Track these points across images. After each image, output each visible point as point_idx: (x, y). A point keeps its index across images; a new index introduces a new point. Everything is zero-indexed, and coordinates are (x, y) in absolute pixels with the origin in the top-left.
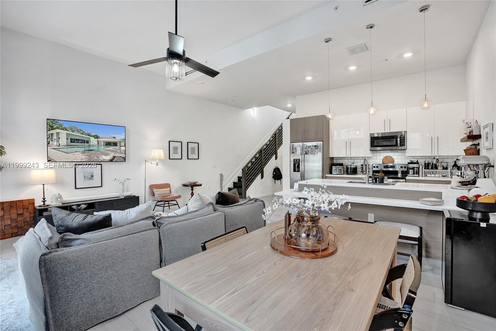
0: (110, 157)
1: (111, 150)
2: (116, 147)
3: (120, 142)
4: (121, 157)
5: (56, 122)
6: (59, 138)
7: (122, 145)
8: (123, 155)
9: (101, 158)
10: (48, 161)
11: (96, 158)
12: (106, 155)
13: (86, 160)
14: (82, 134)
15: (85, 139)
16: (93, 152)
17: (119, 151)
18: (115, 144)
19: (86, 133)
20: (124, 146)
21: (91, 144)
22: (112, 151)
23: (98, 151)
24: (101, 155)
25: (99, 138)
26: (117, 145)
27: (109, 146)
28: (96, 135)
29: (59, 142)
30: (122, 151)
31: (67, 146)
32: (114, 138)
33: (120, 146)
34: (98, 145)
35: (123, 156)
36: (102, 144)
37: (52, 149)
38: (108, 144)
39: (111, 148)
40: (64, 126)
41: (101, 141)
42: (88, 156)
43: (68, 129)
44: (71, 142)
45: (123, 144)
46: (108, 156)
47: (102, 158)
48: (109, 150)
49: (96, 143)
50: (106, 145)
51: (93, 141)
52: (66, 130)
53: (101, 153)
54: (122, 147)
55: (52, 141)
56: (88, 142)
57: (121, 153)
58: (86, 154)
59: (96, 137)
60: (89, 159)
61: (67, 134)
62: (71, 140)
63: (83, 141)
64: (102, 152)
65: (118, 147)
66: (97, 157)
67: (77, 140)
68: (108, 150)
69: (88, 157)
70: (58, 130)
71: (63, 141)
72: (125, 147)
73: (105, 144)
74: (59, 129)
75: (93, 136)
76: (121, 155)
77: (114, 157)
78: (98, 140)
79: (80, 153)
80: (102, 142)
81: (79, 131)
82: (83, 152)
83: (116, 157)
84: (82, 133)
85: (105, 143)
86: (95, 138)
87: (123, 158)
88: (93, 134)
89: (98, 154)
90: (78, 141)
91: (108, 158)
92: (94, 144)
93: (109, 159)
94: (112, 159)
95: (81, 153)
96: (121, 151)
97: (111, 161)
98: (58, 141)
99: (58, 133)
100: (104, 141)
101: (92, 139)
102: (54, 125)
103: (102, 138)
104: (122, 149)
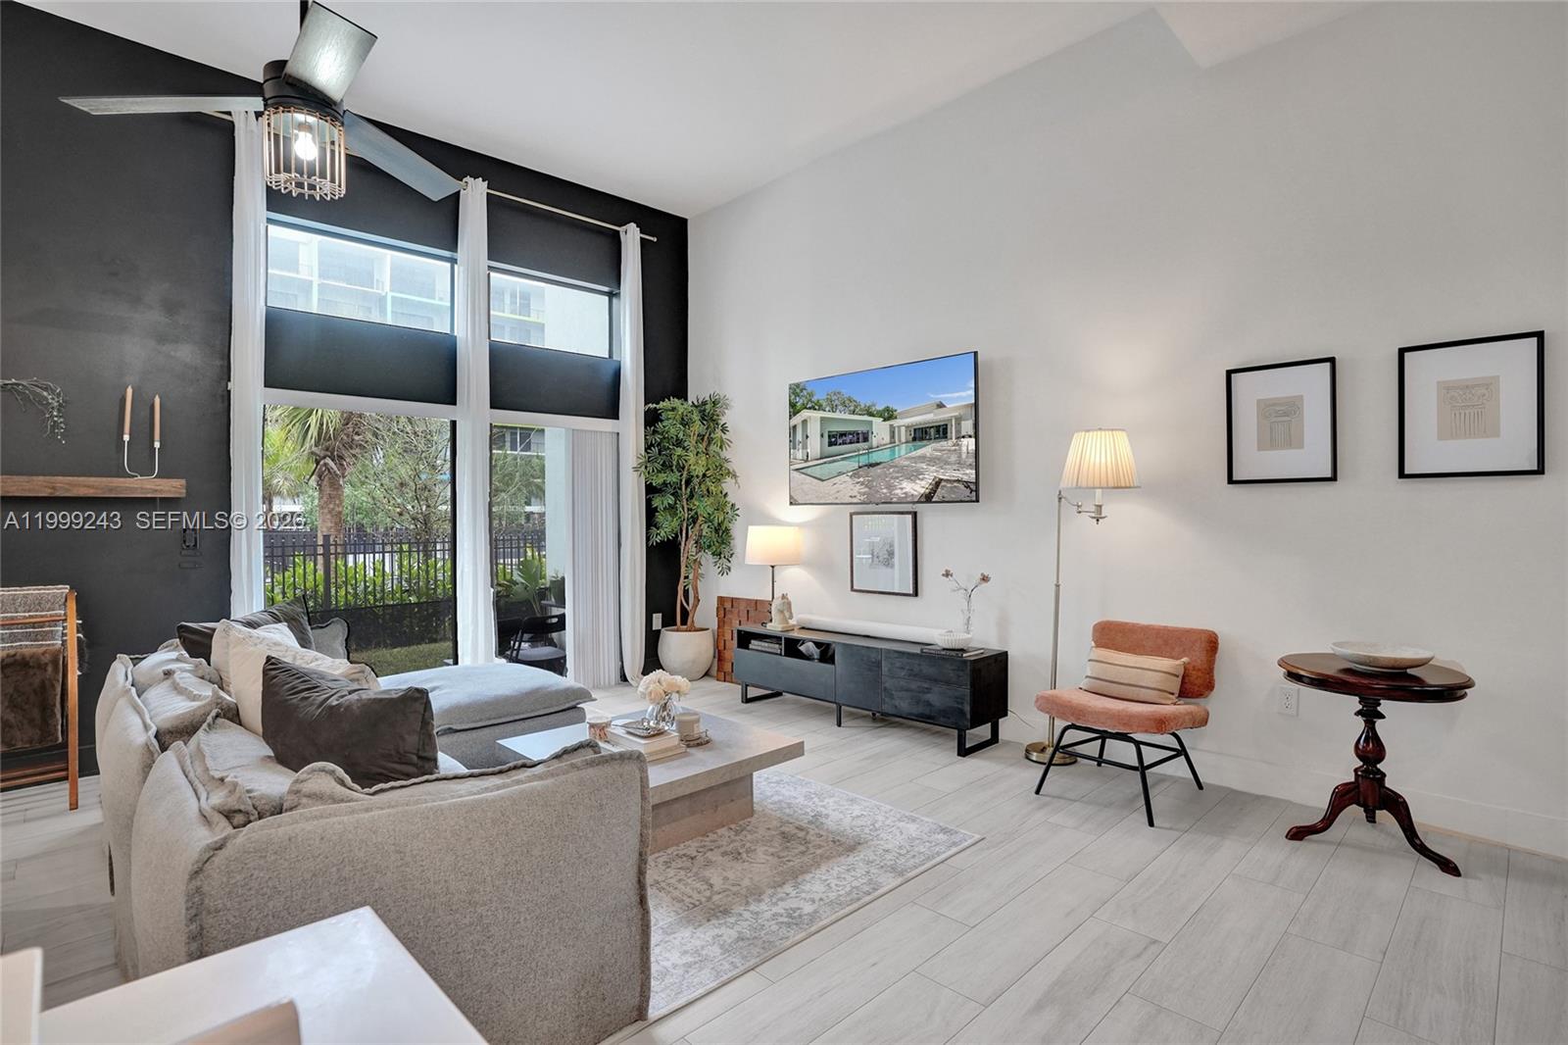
0: (923, 483)
1: (928, 455)
2: (943, 444)
3: (959, 420)
4: (958, 481)
5: (801, 391)
6: (807, 437)
7: (963, 433)
8: (969, 474)
9: (898, 491)
10: (791, 503)
11: (885, 491)
12: (914, 476)
13: (862, 498)
14: (853, 413)
15: (861, 429)
16: (878, 470)
17: (953, 458)
18: (941, 431)
19: (863, 406)
20: (970, 437)
21: (875, 444)
22: (932, 461)
23: (892, 467)
24: (897, 478)
25: (896, 418)
26: (949, 434)
27: (925, 442)
28: (887, 409)
29: (807, 448)
30: (964, 456)
31: (821, 458)
32: (941, 406)
33: (957, 438)
34: (891, 443)
35: (965, 478)
36: (903, 440)
37: (795, 472)
38: (921, 434)
39: (929, 449)
40: (815, 399)
41: (899, 427)
42: (866, 486)
43: (824, 404)
44: (831, 444)
45: (967, 426)
46: (918, 481)
47: (902, 489)
48: (923, 458)
49: (887, 439)
50: (914, 439)
51: (880, 430)
52: (821, 408)
53: (898, 472)
54: (965, 441)
55: (794, 448)
56: (866, 439)
57: (960, 464)
58: (861, 479)
59: (888, 415)
60: (868, 494)
61: (823, 419)
62: (829, 436)
63: (855, 438)
64: (902, 467)
65: (950, 443)
66: (890, 487)
67: (843, 434)
68: (919, 457)
69: (867, 489)
70: (805, 414)
71: (815, 445)
72: (973, 440)
73: (910, 438)
74: (806, 408)
75: (880, 414)
76: (958, 475)
77: (938, 483)
78: (891, 426)
79: (848, 479)
80: (903, 429)
81: (847, 402)
82: (855, 474)
83: (943, 483)
84: (852, 408)
85: (912, 433)
86: (884, 420)
87: (967, 484)
88: (880, 407)
89: (892, 478)
90: (844, 438)
91: (919, 488)
92: (884, 442)
93: (922, 491)
94: (930, 493)
95: (851, 477)
96: (960, 456)
97: (928, 498)
98: (805, 447)
99: (805, 422)
100: (907, 427)
101: (877, 421)
102: (798, 399)
103: (905, 415)
104: (964, 449)
